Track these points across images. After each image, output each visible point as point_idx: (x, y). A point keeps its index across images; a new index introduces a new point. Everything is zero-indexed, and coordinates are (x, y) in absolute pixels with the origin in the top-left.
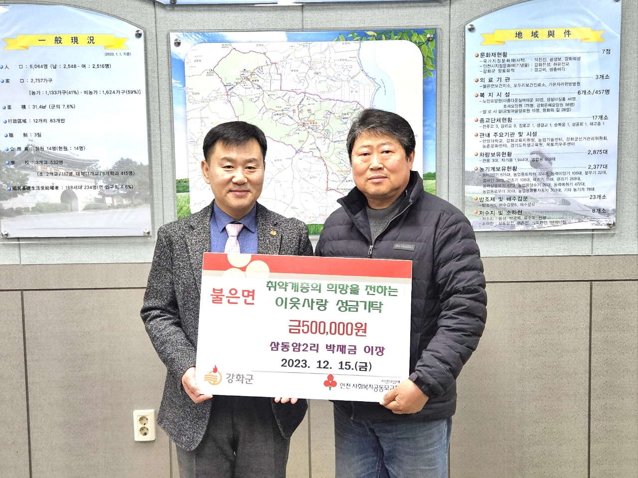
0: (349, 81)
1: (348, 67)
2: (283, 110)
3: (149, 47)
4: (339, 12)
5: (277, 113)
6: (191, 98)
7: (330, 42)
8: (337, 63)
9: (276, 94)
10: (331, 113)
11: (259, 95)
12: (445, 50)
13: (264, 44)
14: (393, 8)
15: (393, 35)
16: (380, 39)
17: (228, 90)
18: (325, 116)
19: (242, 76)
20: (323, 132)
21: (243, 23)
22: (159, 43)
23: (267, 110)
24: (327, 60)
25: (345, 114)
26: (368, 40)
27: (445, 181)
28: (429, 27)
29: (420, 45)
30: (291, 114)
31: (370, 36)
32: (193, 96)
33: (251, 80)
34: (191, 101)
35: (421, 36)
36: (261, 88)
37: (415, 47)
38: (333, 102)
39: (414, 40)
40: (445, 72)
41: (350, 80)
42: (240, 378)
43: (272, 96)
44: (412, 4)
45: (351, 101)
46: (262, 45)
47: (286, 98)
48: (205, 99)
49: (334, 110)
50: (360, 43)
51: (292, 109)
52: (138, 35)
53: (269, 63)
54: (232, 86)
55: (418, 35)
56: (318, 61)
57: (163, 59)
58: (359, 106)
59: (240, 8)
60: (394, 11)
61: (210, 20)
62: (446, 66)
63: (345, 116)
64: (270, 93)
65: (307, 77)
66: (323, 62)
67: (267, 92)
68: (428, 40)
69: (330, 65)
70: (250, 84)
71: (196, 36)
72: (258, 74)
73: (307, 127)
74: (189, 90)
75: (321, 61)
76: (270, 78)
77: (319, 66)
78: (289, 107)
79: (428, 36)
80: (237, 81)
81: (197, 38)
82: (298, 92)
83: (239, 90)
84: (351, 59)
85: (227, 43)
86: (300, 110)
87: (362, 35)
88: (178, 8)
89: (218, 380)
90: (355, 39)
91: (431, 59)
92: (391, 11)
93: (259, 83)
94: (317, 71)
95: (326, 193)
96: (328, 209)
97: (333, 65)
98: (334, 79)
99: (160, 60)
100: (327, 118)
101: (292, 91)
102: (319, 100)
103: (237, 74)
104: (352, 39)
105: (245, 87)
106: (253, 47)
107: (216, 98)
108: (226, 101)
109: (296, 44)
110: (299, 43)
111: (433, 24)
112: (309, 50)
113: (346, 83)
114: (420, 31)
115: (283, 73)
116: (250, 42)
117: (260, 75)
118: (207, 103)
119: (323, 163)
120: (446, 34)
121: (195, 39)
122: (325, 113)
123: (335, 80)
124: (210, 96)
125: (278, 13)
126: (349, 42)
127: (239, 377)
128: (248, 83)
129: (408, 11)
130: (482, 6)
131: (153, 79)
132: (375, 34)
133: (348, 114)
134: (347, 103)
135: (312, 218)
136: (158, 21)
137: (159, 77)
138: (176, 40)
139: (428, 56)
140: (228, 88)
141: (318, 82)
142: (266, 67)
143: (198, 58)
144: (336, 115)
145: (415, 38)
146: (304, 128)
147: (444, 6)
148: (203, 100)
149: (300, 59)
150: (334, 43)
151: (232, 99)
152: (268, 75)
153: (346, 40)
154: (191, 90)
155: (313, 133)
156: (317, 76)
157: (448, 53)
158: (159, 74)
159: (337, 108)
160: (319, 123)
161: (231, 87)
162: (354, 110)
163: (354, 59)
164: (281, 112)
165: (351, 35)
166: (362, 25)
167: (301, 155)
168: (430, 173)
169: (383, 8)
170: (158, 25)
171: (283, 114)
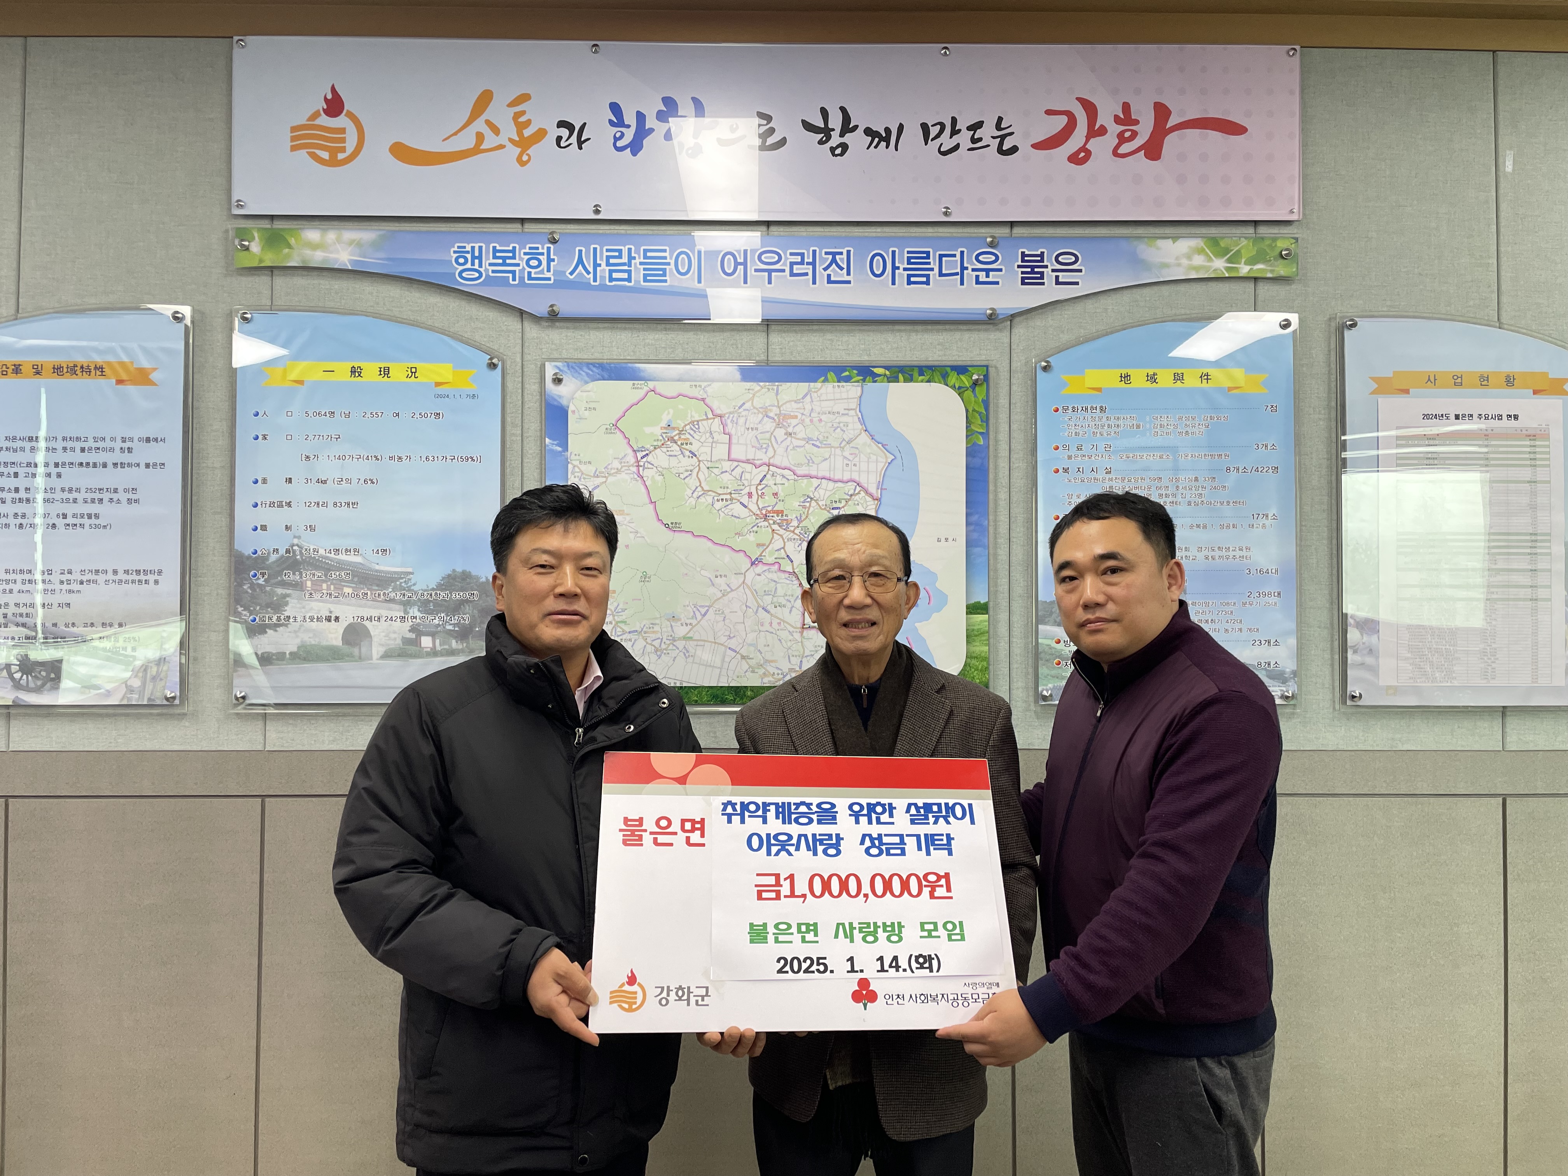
0: (843, 448)
1: (842, 425)
2: (731, 493)
3: (510, 385)
4: (829, 336)
5: (722, 497)
6: (577, 469)
7: (812, 384)
8: (823, 417)
9: (720, 466)
10: (811, 499)
11: (692, 468)
12: (1003, 401)
13: (703, 384)
14: (917, 331)
15: (916, 374)
16: (896, 380)
17: (639, 458)
18: (802, 504)
19: (664, 435)
20: (797, 531)
21: (668, 350)
22: (526, 379)
23: (705, 492)
24: (807, 412)
25: (836, 502)
26: (875, 382)
27: (1003, 616)
28: (975, 363)
29: (960, 391)
30: (745, 500)
31: (880, 375)
32: (579, 465)
33: (679, 443)
34: (576, 474)
35: (962, 377)
36: (696, 456)
37: (954, 395)
38: (815, 482)
39: (951, 384)
40: (1003, 436)
41: (845, 446)
42: (683, 993)
43: (715, 470)
44: (947, 327)
45: (845, 479)
46: (700, 386)
47: (738, 471)
48: (600, 472)
49: (816, 494)
50: (862, 387)
51: (747, 490)
52: (492, 366)
53: (710, 415)
54: (647, 452)
55: (958, 374)
56: (792, 414)
57: (533, 405)
58: (858, 489)
59: (663, 326)
60: (919, 337)
61: (614, 344)
62: (1004, 427)
63: (835, 505)
64: (709, 464)
65: (773, 438)
66: (799, 416)
67: (705, 462)
68: (975, 384)
69: (811, 421)
70: (678, 448)
71: (589, 369)
72: (692, 432)
73: (771, 522)
74: (573, 456)
75: (796, 414)
76: (710, 440)
77: (794, 422)
78: (742, 487)
79: (975, 377)
80: (655, 443)
81: (591, 372)
82: (758, 463)
83: (659, 458)
84: (846, 412)
85: (640, 382)
86: (760, 493)
87: (866, 372)
88: (562, 324)
89: (639, 1001)
90: (853, 380)
91: (980, 414)
92: (914, 337)
93: (693, 448)
94: (790, 430)
95: (802, 633)
96: (804, 660)
97: (815, 420)
98: (818, 443)
99: (526, 406)
100: (804, 507)
101: (748, 461)
102: (793, 477)
103: (657, 431)
104: (848, 379)
105: (668, 453)
106: (685, 388)
107: (619, 471)
108: (636, 476)
109: (754, 386)
110: (762, 384)
111: (983, 358)
112: (777, 394)
113: (838, 451)
114: (961, 370)
115: (733, 432)
116: (679, 380)
117: (695, 435)
118: (604, 479)
119: (796, 582)
120: (1004, 375)
121: (587, 374)
122: (802, 500)
123: (820, 445)
124: (609, 467)
125: (727, 334)
126: (844, 384)
127: (680, 993)
128: (675, 447)
129: (942, 337)
130: (1063, 332)
131: (514, 438)
132: (887, 373)
133: (840, 502)
134: (840, 484)
135: (776, 676)
136: (526, 344)
137: (525, 435)
138: (555, 374)
139: (974, 410)
140: (639, 455)
141: (791, 447)
142: (705, 423)
143: (592, 405)
144: (821, 503)
145: (953, 378)
146: (766, 524)
147: (1001, 330)
148: (597, 473)
149: (761, 410)
150: (818, 385)
151: (646, 473)
152: (708, 435)
153: (839, 381)
154: (577, 457)
155: (782, 532)
156: (789, 439)
157: (1007, 405)
158: (525, 430)
159: (822, 492)
160: (792, 516)
161: (644, 453)
162: (851, 495)
163: (852, 413)
164: (728, 497)
165: (847, 373)
166: (866, 358)
167: (760, 568)
168: (979, 602)
169: (900, 331)
170: (526, 350)
171: (731, 499)
